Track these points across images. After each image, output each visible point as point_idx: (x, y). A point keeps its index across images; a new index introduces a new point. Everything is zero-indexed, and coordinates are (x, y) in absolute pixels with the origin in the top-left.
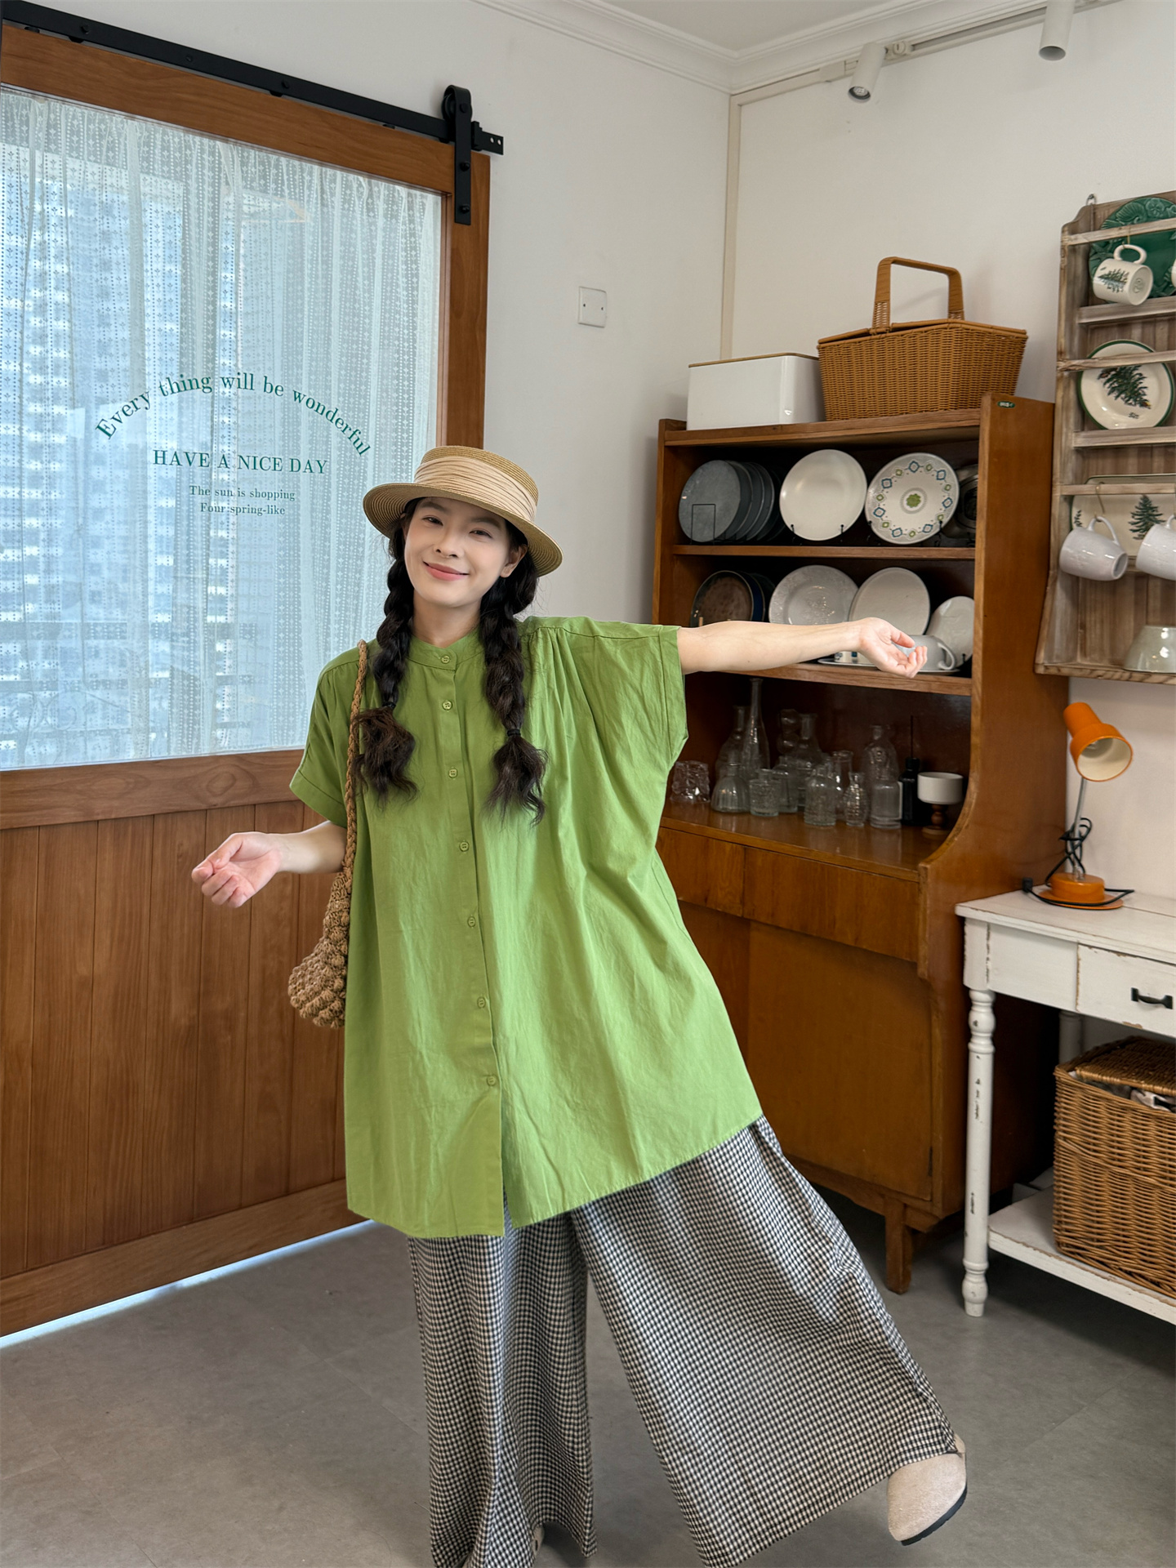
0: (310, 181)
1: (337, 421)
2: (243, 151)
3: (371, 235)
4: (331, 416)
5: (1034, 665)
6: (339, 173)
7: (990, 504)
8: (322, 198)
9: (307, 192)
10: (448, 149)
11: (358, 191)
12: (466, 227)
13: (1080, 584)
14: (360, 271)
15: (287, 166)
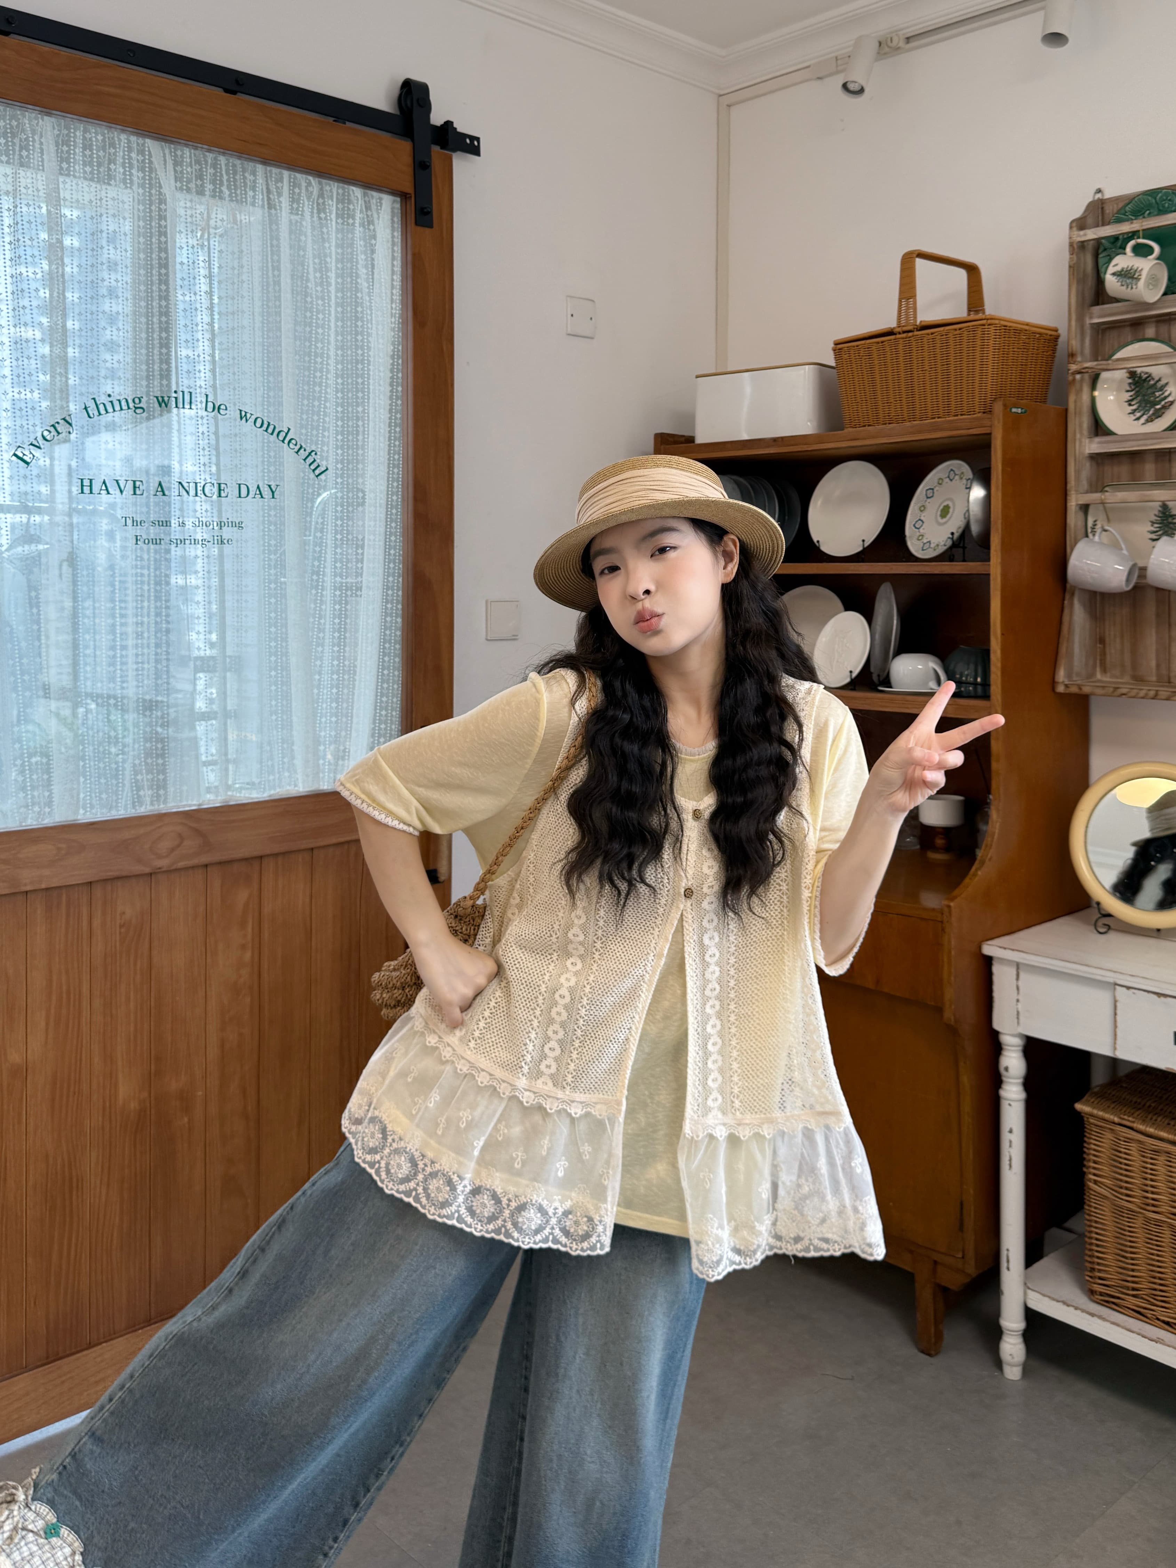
0: (254, 181)
1: (289, 442)
2: (176, 150)
3: (323, 238)
4: (284, 437)
5: (1054, 683)
6: (286, 174)
7: (1005, 517)
8: (269, 199)
9: (251, 193)
10: (404, 147)
11: (307, 190)
12: (427, 230)
13: (1098, 598)
14: (311, 277)
15: (227, 165)
